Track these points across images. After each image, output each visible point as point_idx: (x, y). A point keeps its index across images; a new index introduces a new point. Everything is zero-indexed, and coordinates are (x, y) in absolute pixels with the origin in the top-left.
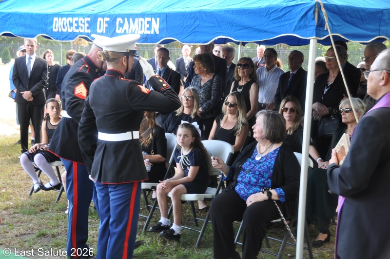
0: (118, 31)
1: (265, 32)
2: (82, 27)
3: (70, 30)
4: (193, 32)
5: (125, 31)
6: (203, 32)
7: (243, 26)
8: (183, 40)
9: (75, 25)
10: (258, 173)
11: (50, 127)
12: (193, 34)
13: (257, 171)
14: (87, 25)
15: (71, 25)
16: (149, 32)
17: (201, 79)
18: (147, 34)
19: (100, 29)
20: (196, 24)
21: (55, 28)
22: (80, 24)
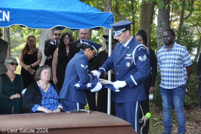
1: (88, 24)
4: (39, 22)
6: (46, 23)
7: (74, 21)
8: (30, 26)
10: (56, 98)
12: (38, 23)
13: (55, 97)
20: (42, 17)
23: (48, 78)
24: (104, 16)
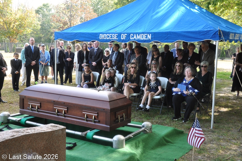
0: (131, 39)
2: (113, 38)
3: (107, 39)
4: (167, 39)
5: (135, 39)
8: (162, 42)
9: (110, 37)
11: (85, 75)
14: (116, 37)
15: (108, 37)
16: (146, 39)
17: (136, 56)
18: (146, 40)
19: (122, 38)
20: (168, 36)
21: (101, 38)
22: (113, 36)
23: (188, 74)
24: (212, 32)
